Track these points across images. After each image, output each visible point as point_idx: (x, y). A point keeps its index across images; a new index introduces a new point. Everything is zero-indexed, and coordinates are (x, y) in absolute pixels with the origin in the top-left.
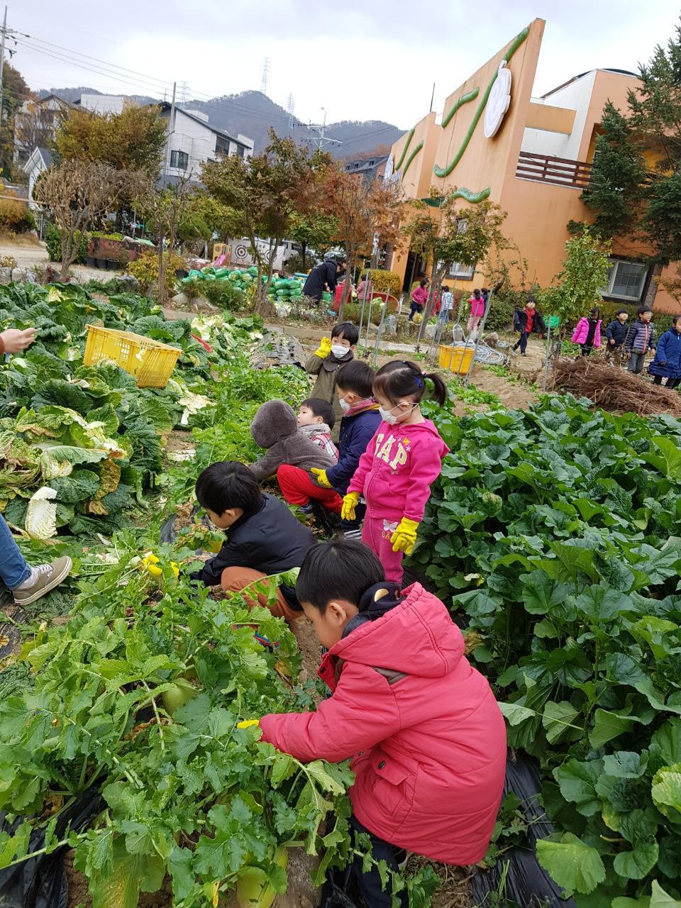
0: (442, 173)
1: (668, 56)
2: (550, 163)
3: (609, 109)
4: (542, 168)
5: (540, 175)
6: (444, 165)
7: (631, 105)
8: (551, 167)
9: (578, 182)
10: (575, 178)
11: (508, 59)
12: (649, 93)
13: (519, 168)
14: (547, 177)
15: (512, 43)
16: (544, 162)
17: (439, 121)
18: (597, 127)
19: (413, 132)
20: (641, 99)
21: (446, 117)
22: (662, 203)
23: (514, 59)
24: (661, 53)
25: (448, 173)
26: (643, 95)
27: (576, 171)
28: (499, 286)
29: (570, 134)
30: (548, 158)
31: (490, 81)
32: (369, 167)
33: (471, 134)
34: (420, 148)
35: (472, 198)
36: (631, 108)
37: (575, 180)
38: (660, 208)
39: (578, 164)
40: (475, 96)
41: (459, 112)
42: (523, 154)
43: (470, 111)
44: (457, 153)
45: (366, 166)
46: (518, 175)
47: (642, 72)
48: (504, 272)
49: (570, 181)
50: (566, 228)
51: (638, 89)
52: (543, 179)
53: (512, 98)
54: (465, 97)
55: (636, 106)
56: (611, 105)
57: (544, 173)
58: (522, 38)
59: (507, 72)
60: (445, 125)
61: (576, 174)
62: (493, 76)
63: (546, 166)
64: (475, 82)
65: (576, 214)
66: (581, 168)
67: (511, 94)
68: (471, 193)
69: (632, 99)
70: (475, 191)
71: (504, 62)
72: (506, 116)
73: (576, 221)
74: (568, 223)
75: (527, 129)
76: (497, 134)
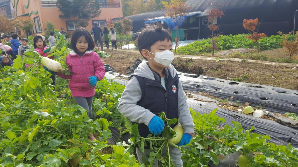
0: (26, 7)
2: (49, 3)
4: (48, 4)
6: (26, 5)
8: (50, 4)
9: (58, 6)
13: (42, 5)
14: (50, 6)
16: (48, 3)
25: (28, 7)
32: (6, 4)
34: (18, 0)
35: (35, 13)
42: (42, 2)
44: (28, 2)
45: (5, 4)
46: (43, 7)
49: (56, 6)
52: (49, 7)
57: (49, 5)
65: (60, 13)
70: (35, 11)
73: (61, 15)
74: (59, 16)
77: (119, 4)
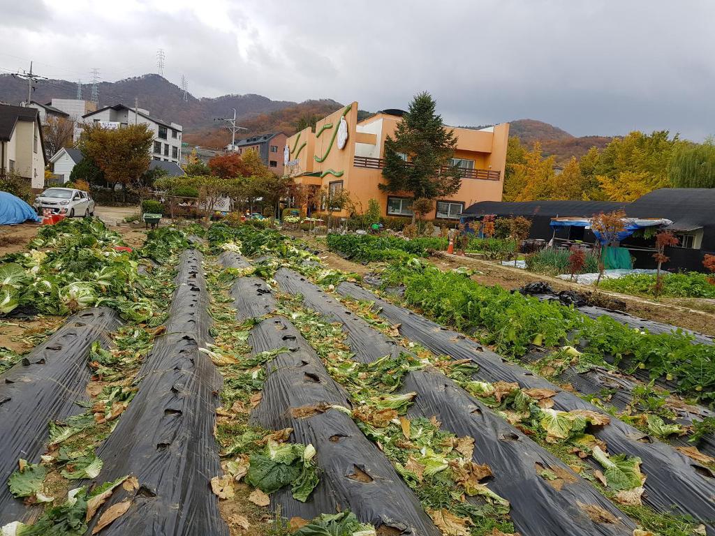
0: (319, 160)
3: (388, 137)
5: (363, 165)
8: (368, 161)
11: (344, 115)
13: (354, 163)
14: (366, 166)
16: (364, 159)
21: (318, 133)
23: (347, 116)
25: (322, 161)
27: (379, 163)
28: (352, 214)
29: (375, 145)
30: (366, 158)
31: (337, 124)
32: (264, 141)
33: (331, 145)
34: (305, 145)
35: (336, 174)
37: (379, 166)
39: (380, 160)
40: (331, 127)
41: (324, 131)
42: (355, 157)
43: (330, 133)
44: (326, 152)
45: (261, 140)
46: (354, 166)
48: (354, 208)
49: (377, 167)
50: (377, 187)
53: (348, 134)
54: (327, 127)
55: (397, 136)
58: (349, 108)
59: (345, 122)
60: (318, 137)
62: (338, 121)
63: (366, 161)
64: (330, 120)
66: (381, 162)
67: (348, 132)
68: (335, 172)
69: (396, 133)
70: (338, 171)
71: (343, 117)
72: (347, 141)
73: (381, 183)
74: (378, 185)
75: (356, 143)
76: (344, 148)
77: (499, 173)
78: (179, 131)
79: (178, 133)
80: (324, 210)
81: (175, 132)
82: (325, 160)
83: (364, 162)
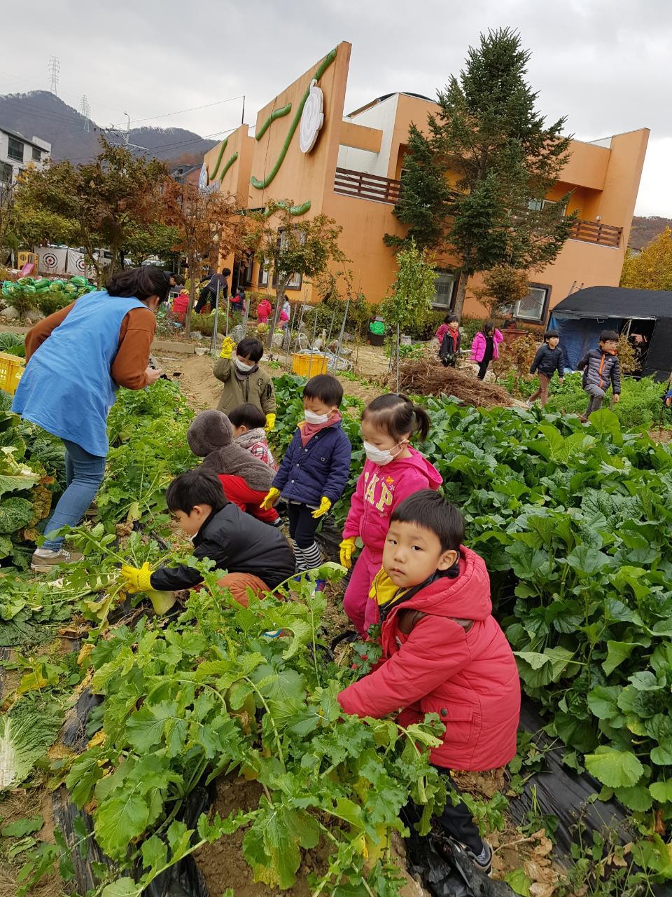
0: (260, 185)
1: (461, 86)
2: (364, 179)
3: (413, 131)
5: (356, 191)
6: (262, 178)
7: (432, 128)
8: (364, 182)
9: (390, 198)
10: (387, 194)
11: (319, 78)
12: (448, 119)
13: (336, 183)
14: (362, 192)
15: (322, 63)
16: (358, 178)
17: (252, 133)
18: (402, 148)
19: (226, 144)
20: (440, 123)
21: (260, 131)
22: (466, 220)
23: (324, 78)
24: (454, 82)
25: (267, 185)
26: (442, 119)
27: (387, 187)
28: (328, 296)
29: (378, 153)
30: (362, 175)
31: (302, 98)
32: (178, 176)
33: (286, 148)
34: (235, 159)
35: (293, 211)
36: (431, 131)
37: (387, 196)
38: (465, 224)
39: (388, 181)
40: (288, 112)
41: (273, 125)
42: (339, 170)
43: (285, 125)
44: (274, 165)
46: (335, 190)
47: (440, 99)
48: (332, 283)
49: (382, 196)
50: (382, 242)
51: (438, 114)
52: (359, 194)
53: (325, 116)
54: (278, 112)
55: (437, 130)
56: (414, 127)
57: (360, 188)
58: (330, 59)
59: (319, 90)
60: (259, 138)
61: (388, 190)
62: (304, 94)
63: (361, 182)
64: (287, 99)
65: (391, 228)
66: (392, 185)
67: (324, 111)
68: (292, 206)
69: (432, 122)
70: (297, 202)
71: (314, 81)
72: (321, 132)
73: (391, 234)
74: (383, 236)
75: (341, 146)
76: (313, 151)
77: (620, 233)
78: (45, 151)
79: (42, 154)
80: (266, 286)
81: (37, 151)
82: (273, 184)
83: (357, 183)
